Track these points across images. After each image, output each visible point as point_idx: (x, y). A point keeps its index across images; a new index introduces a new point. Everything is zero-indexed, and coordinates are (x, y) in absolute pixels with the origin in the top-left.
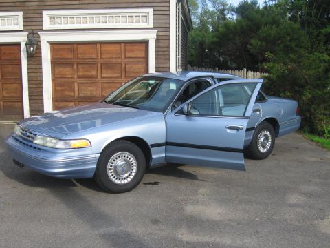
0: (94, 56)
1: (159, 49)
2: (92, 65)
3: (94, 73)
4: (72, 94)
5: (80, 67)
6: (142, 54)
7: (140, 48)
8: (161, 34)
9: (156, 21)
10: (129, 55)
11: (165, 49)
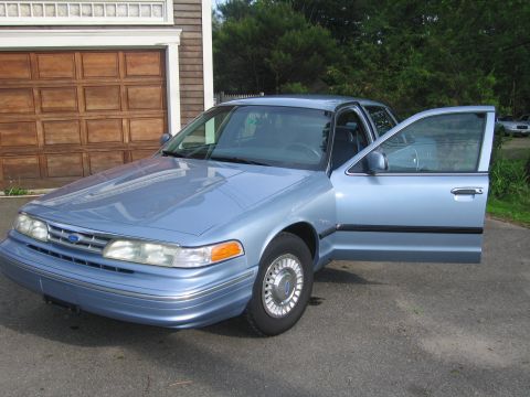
0: (70, 74)
1: (186, 61)
2: (68, 89)
3: (71, 103)
4: (33, 142)
5: (44, 93)
6: (156, 70)
7: (152, 59)
8: (186, 35)
9: (178, 14)
10: (131, 71)
11: (195, 61)
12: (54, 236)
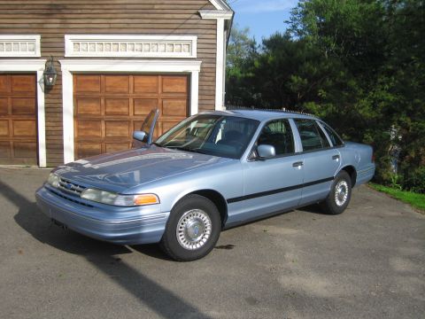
1: (204, 83)
3: (124, 109)
4: (98, 134)
5: (108, 102)
7: (181, 81)
8: (205, 65)
9: (200, 51)
10: (167, 89)
11: (210, 83)
12: (62, 185)
